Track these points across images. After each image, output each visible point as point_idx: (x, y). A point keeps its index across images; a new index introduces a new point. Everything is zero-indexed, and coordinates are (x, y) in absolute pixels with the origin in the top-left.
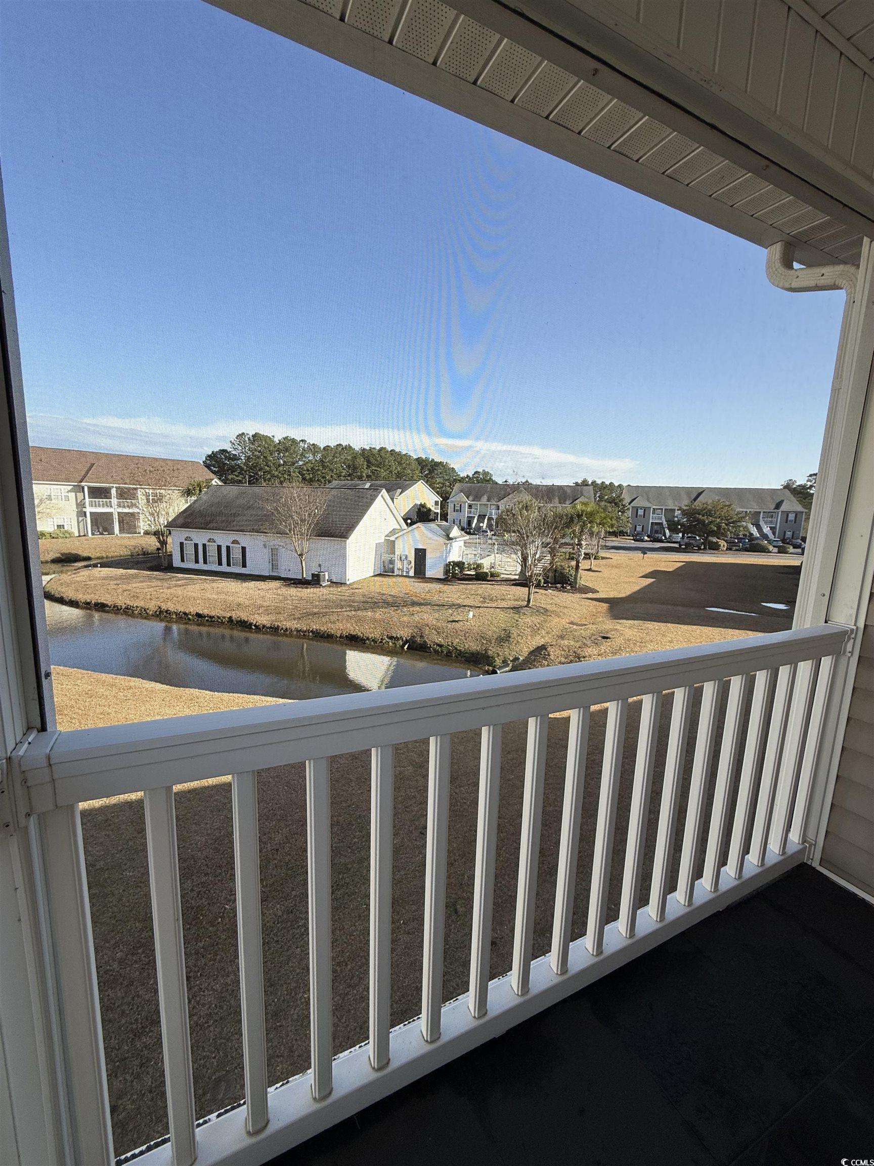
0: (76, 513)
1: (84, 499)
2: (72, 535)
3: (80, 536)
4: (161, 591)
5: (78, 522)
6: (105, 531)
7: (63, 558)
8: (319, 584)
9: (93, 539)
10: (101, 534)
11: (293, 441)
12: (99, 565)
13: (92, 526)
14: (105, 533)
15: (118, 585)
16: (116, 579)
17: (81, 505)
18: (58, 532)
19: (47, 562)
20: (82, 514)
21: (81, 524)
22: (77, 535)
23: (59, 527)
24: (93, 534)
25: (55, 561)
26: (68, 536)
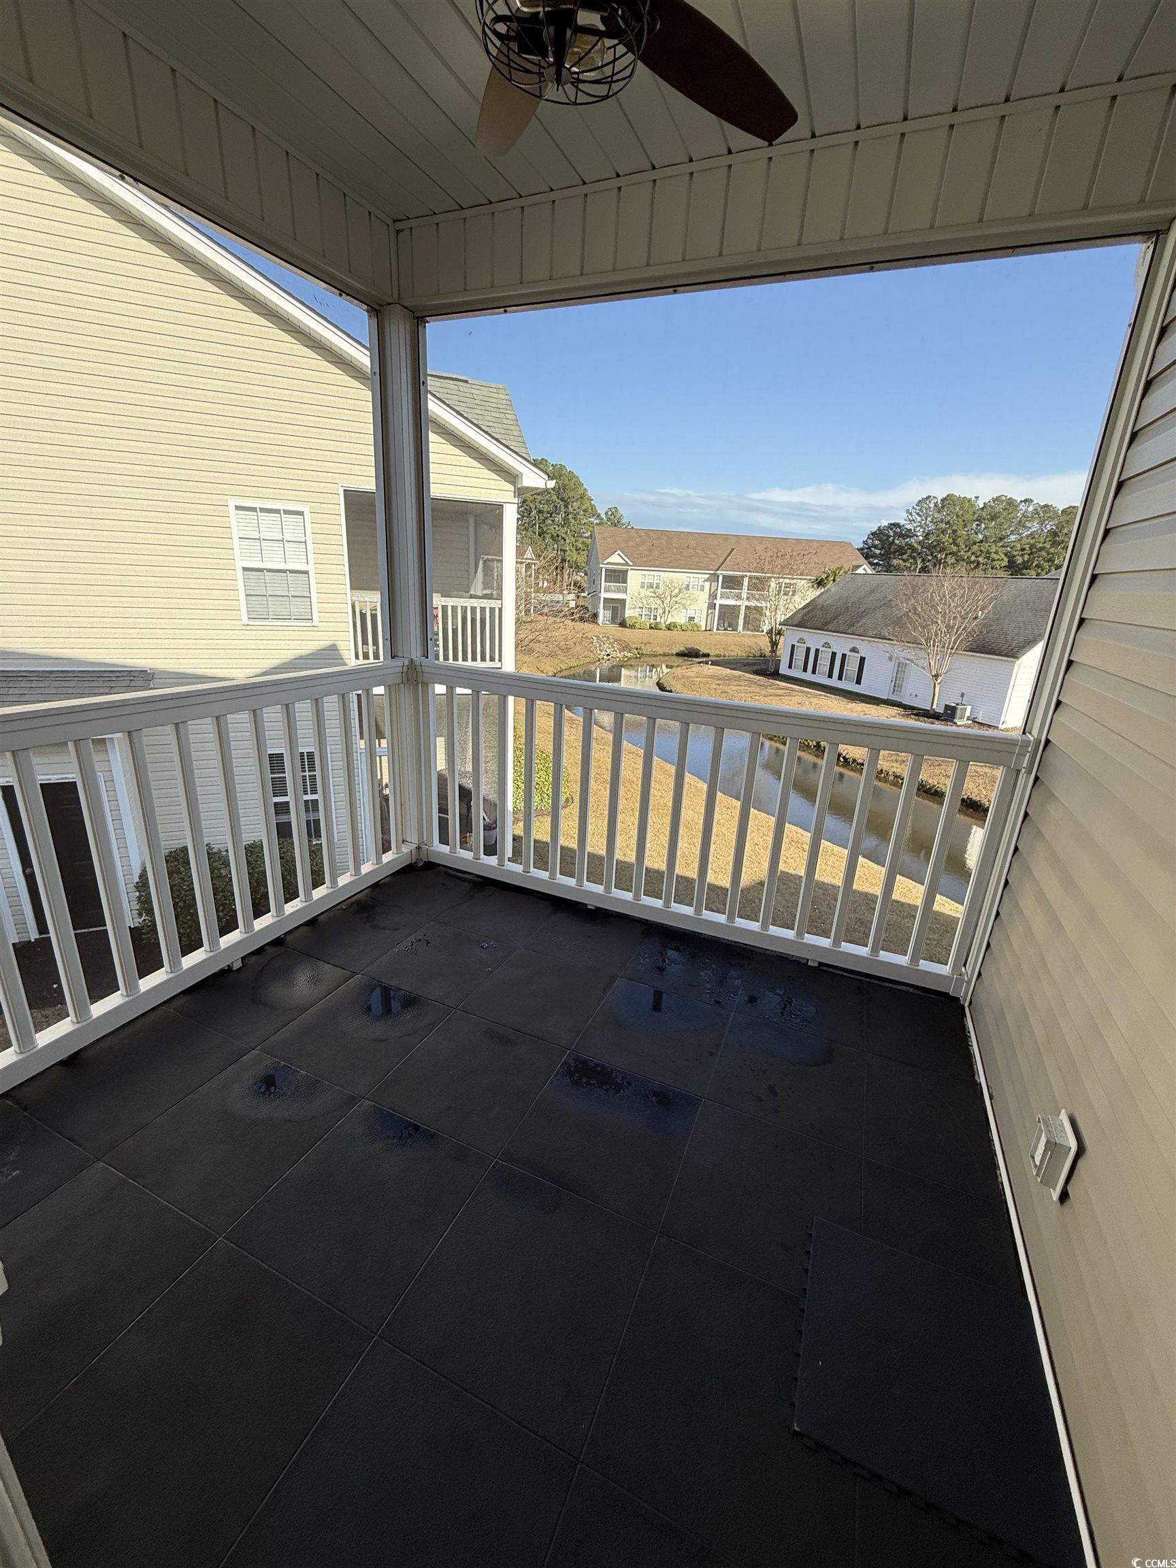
0: (707, 605)
1: (717, 589)
2: (699, 629)
3: (706, 630)
4: (757, 698)
5: (707, 616)
6: (730, 627)
7: (686, 652)
8: (952, 721)
9: (716, 634)
10: (726, 630)
11: (1011, 503)
12: (710, 663)
13: (719, 619)
14: (729, 629)
15: (720, 685)
16: (720, 679)
17: (713, 596)
18: (687, 624)
19: (672, 655)
20: (712, 606)
21: (709, 617)
22: (703, 628)
23: (691, 619)
24: (718, 629)
25: (680, 654)
26: (695, 629)
